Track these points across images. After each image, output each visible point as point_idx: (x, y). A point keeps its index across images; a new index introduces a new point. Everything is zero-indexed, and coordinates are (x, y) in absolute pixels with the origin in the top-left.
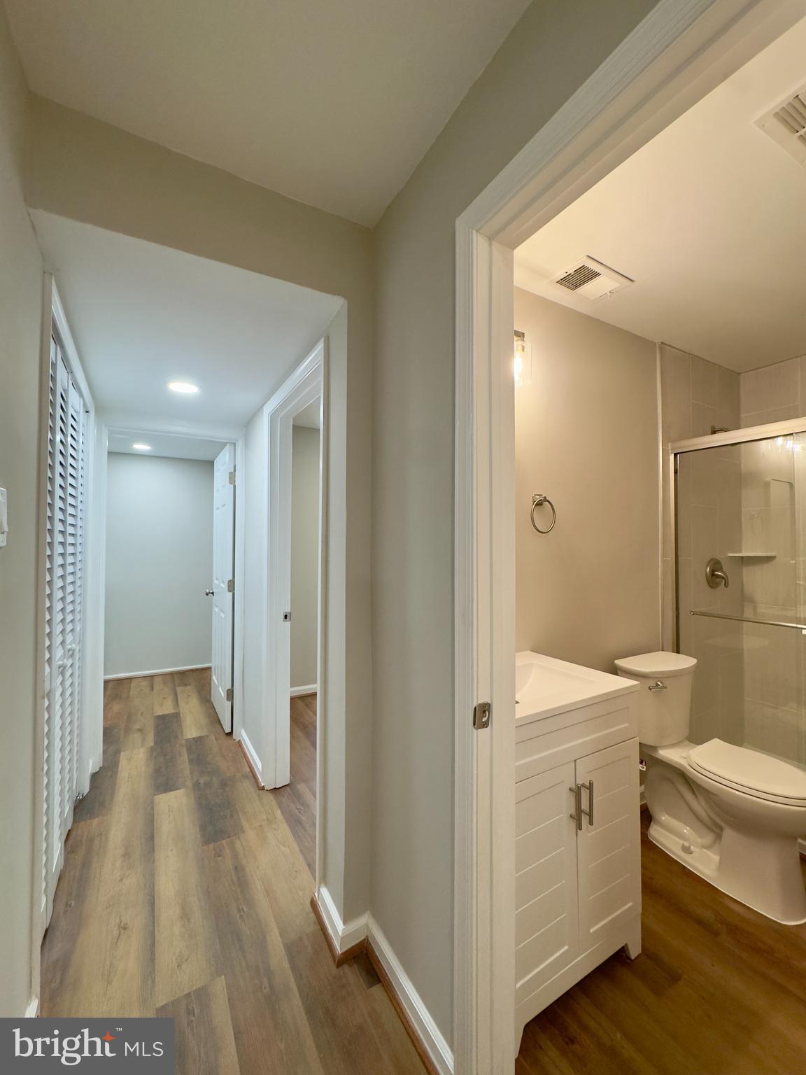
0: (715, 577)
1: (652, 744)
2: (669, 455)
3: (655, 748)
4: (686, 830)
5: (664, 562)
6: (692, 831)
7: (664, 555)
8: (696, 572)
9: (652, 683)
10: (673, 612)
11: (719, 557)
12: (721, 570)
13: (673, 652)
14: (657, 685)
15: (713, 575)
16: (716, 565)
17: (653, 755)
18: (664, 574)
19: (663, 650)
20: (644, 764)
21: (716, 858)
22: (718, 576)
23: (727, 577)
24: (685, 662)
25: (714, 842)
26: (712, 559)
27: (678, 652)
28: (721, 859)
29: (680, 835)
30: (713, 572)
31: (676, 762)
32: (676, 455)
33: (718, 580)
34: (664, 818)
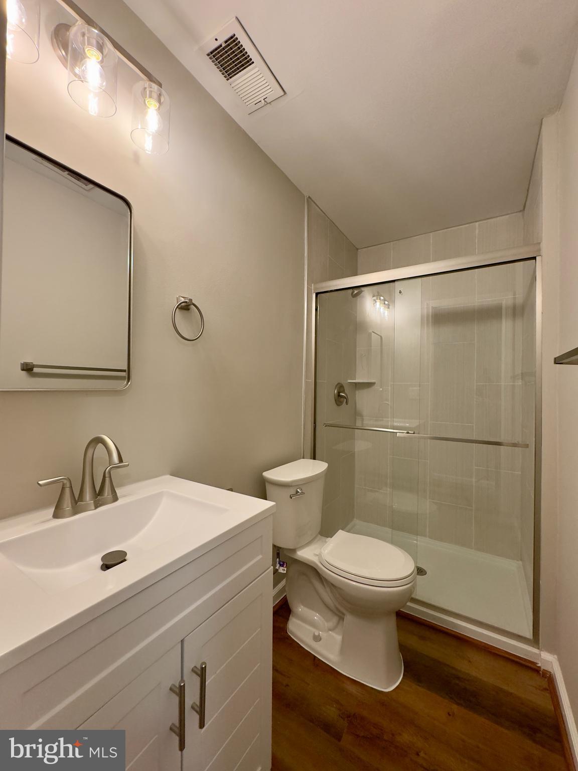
0: (340, 399)
1: (292, 548)
2: (312, 294)
3: (294, 551)
4: (316, 617)
5: (306, 382)
6: (321, 618)
7: (307, 377)
8: (327, 394)
9: (292, 491)
10: (312, 425)
11: (343, 382)
12: (343, 392)
13: (311, 459)
14: (297, 492)
15: (339, 395)
16: (341, 388)
17: (293, 557)
18: (306, 393)
19: (303, 458)
20: (285, 566)
21: (339, 638)
22: (342, 397)
23: (347, 395)
24: (319, 467)
25: (338, 623)
26: (339, 383)
27: (314, 458)
28: (343, 638)
29: (312, 624)
30: (339, 393)
31: (309, 560)
32: (317, 294)
33: (342, 399)
34: (300, 609)
